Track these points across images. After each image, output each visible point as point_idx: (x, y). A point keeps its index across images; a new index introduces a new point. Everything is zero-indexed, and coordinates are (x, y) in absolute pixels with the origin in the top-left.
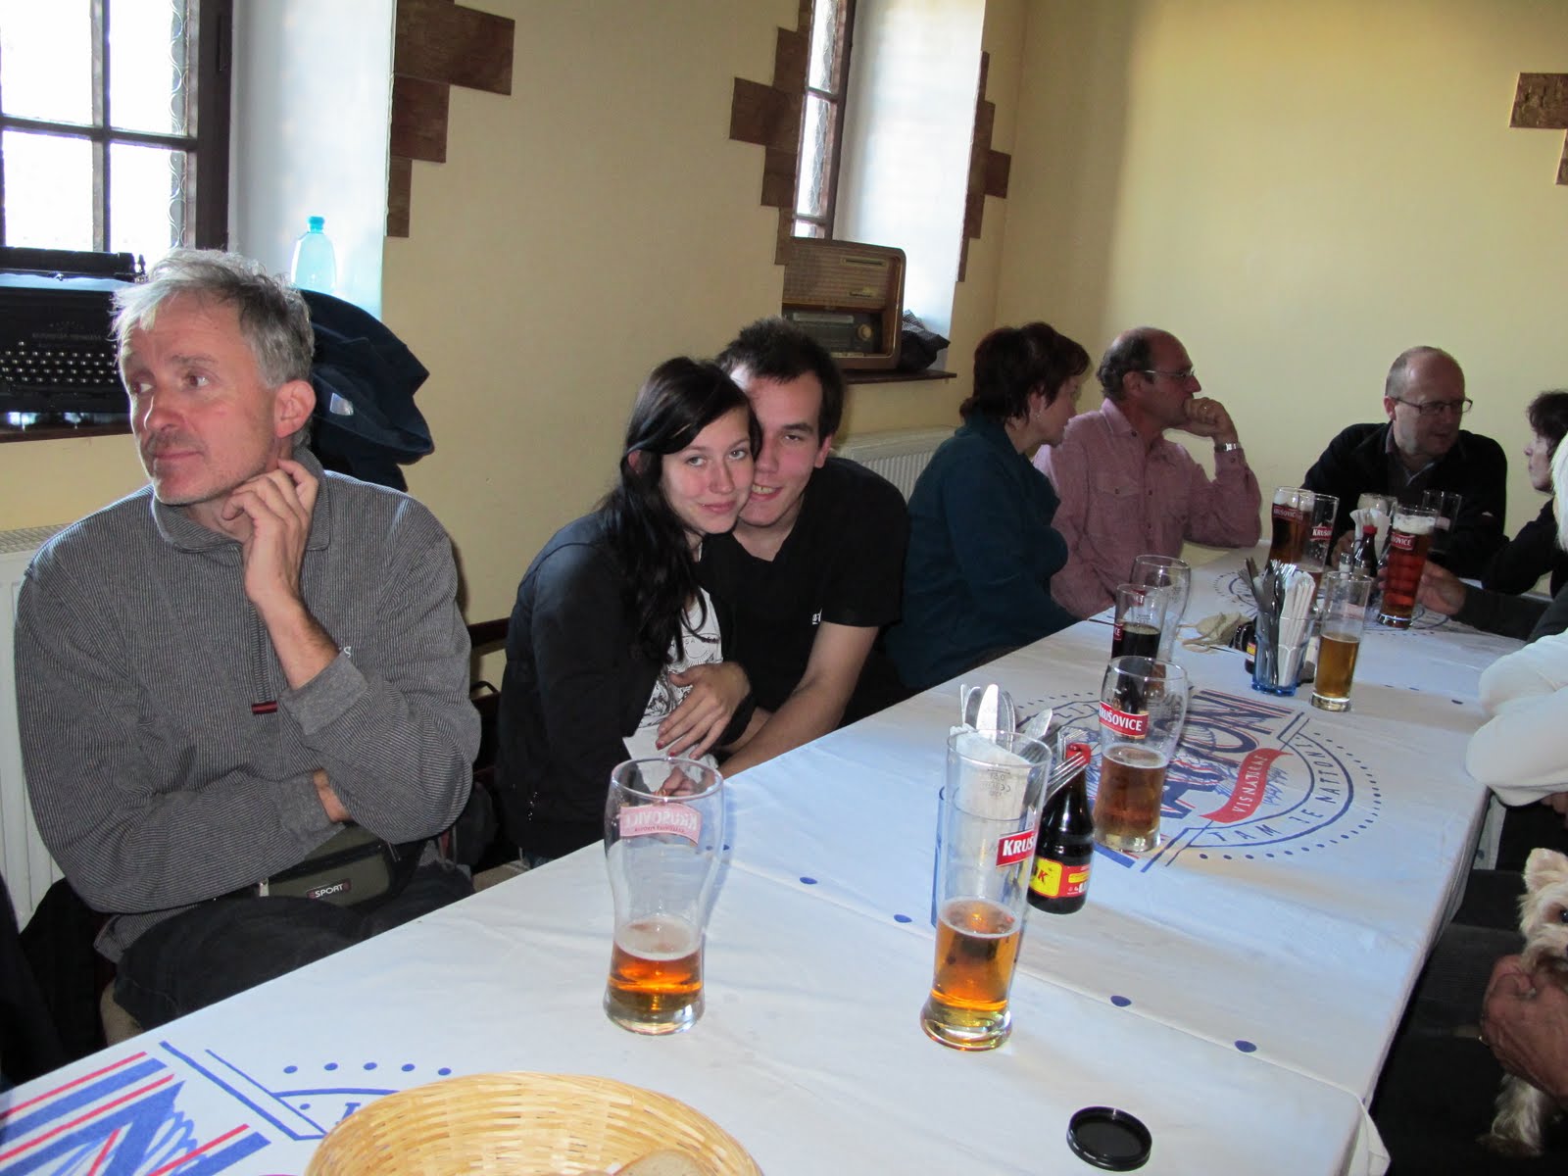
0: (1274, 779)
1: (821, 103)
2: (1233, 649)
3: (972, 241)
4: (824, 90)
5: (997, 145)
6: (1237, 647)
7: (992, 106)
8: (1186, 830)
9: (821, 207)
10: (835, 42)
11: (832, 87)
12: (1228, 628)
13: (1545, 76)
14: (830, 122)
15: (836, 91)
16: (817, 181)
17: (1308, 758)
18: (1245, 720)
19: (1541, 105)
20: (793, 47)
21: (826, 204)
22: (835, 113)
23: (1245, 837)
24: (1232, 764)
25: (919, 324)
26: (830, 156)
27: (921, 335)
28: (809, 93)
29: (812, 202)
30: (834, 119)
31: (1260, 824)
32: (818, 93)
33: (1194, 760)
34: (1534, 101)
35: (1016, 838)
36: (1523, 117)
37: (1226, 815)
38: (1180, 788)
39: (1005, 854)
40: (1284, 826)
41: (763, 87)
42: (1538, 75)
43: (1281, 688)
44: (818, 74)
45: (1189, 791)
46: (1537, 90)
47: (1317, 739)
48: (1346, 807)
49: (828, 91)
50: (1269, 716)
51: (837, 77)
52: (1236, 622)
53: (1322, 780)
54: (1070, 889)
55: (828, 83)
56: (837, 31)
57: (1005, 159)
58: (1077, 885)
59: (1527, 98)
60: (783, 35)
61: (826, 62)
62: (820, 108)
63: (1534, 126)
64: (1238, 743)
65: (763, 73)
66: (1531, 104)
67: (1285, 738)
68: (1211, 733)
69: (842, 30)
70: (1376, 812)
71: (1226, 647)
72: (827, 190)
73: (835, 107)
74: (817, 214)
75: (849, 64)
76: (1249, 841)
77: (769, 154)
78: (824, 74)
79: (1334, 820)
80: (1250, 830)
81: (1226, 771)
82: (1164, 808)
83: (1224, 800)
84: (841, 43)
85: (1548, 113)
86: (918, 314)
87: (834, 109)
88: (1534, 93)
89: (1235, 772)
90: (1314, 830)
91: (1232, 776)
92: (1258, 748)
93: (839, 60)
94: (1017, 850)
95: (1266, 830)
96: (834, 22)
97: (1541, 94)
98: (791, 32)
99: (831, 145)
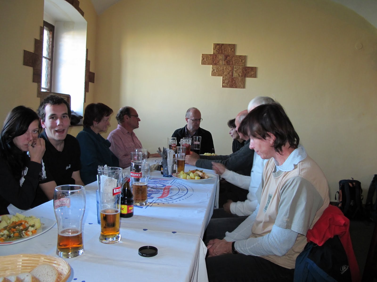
0: (171, 190)
1: (46, 60)
2: (158, 171)
3: (87, 93)
4: (47, 57)
5: (91, 70)
6: (159, 170)
7: (90, 61)
8: (154, 201)
9: (48, 86)
10: (49, 46)
11: (49, 56)
12: (156, 167)
13: (207, 55)
14: (49, 65)
15: (50, 58)
16: (46, 80)
17: (178, 186)
18: (163, 182)
19: (207, 60)
20: (39, 44)
21: (49, 85)
22: (50, 63)
23: (167, 200)
24: (161, 189)
25: (75, 113)
26: (50, 73)
27: (76, 115)
28: (43, 57)
29: (45, 85)
30: (50, 64)
31: (170, 197)
32: (46, 58)
33: (153, 189)
34: (205, 59)
35: (116, 188)
36: (203, 63)
37: (162, 197)
38: (151, 194)
39: (114, 193)
40: (175, 197)
41: (31, 53)
42: (205, 54)
43: (170, 176)
44: (45, 53)
45: (153, 194)
46: (205, 57)
47: (179, 183)
48: (187, 193)
49: (48, 57)
50: (168, 181)
51: (50, 54)
52: (158, 165)
53: (181, 189)
54: (130, 211)
55: (48, 56)
56: (50, 43)
57: (93, 74)
58: (131, 210)
59: (204, 59)
60: (36, 41)
61: (47, 50)
62: (46, 61)
63: (206, 64)
64: (162, 185)
65: (31, 49)
66: (204, 60)
67: (172, 184)
68: (156, 185)
69: (51, 43)
70: (193, 193)
71: (156, 171)
72: (49, 82)
73: (50, 61)
74: (47, 88)
75: (53, 51)
76: (168, 200)
77: (34, 69)
78: (47, 53)
79: (185, 195)
80: (168, 199)
81: (160, 190)
82: (148, 198)
83: (161, 195)
84: (51, 46)
85: (208, 62)
86: (75, 111)
87: (50, 62)
88: (205, 58)
89: (162, 190)
90: (181, 197)
91: (162, 191)
92: (166, 186)
93: (50, 50)
94: (117, 191)
95: (171, 198)
96: (49, 41)
97: (206, 58)
98: (38, 40)
99: (50, 71)
